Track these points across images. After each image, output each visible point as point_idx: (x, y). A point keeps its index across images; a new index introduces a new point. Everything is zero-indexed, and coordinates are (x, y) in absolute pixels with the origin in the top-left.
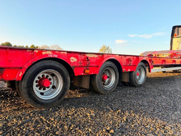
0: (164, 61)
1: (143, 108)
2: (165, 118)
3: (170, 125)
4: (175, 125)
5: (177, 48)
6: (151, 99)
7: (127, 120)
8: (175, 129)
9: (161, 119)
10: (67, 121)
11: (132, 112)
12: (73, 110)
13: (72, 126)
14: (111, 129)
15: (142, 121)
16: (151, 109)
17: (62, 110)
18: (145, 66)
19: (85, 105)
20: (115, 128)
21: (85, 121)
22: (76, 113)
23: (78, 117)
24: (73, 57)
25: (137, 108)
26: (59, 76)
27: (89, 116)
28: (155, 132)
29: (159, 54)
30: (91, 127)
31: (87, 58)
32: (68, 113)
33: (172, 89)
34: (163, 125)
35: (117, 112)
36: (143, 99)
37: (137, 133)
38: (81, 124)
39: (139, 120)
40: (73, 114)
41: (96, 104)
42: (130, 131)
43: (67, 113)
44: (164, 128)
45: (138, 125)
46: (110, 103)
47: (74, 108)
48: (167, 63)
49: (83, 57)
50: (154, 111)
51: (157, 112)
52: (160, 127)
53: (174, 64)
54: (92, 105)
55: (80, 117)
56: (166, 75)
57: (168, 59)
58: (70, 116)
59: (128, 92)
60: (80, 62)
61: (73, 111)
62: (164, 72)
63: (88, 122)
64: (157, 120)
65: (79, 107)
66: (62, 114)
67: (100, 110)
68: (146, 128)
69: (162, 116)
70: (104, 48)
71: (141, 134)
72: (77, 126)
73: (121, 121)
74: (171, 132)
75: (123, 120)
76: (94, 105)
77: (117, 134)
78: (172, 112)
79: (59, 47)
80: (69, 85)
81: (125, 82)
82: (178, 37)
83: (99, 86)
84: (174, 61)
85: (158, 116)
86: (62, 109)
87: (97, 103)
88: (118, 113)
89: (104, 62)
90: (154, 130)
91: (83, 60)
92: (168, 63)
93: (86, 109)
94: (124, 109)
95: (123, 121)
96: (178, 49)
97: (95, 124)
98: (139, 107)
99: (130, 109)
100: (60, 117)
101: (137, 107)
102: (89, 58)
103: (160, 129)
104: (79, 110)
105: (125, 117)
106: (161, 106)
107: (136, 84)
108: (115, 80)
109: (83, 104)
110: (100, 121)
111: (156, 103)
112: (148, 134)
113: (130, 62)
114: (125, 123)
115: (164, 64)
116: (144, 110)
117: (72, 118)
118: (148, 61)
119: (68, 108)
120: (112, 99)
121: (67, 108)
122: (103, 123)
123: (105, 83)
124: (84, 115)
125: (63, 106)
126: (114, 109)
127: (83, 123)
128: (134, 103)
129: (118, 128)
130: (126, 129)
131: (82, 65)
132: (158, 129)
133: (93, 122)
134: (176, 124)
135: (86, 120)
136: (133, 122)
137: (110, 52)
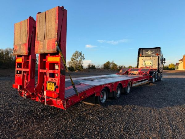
82: (142, 57)
91: (112, 86)
137: (82, 58)
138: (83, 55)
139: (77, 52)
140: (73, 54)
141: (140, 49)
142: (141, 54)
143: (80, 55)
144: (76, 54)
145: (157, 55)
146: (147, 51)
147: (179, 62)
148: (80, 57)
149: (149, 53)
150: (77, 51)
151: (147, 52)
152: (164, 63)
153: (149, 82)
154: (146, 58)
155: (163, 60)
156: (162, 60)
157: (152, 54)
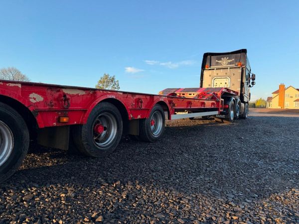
0: (189, 103)
1: (154, 174)
2: (184, 187)
3: (188, 197)
4: (195, 196)
5: (209, 85)
6: (169, 160)
7: (127, 196)
8: (193, 202)
9: (177, 189)
10: (17, 211)
11: (137, 182)
12: (33, 191)
13: (27, 220)
14: (98, 215)
15: (150, 195)
16: (166, 176)
17: (10, 192)
18: (162, 110)
19: (58, 180)
20: (106, 213)
21: (53, 208)
22: (39, 195)
23: (41, 203)
24: (36, 93)
25: (145, 176)
26: (4, 128)
27: (62, 199)
28: (167, 210)
29: (185, 93)
30: (64, 216)
31: (65, 95)
32: (23, 196)
33: (198, 144)
34: (178, 199)
35: (114, 185)
36: (156, 161)
37: (140, 215)
38: (46, 214)
39: (145, 194)
40: (33, 198)
41: (80, 175)
42: (129, 215)
43: (20, 197)
44: (180, 202)
45: (143, 203)
46: (105, 172)
47: (37, 186)
48: (193, 106)
49: (56, 95)
50: (169, 179)
51: (174, 179)
52: (175, 201)
53: (203, 107)
54: (73, 178)
55: (47, 201)
56: (194, 124)
57: (195, 100)
58: (25, 203)
59: (137, 151)
60: (51, 103)
61: (32, 193)
62: (191, 119)
63: (59, 209)
64: (171, 191)
65: (46, 184)
66: (10, 200)
67: (85, 185)
68: (154, 205)
69: (179, 185)
70: (106, 79)
71: (145, 216)
72: (37, 219)
73: (118, 199)
74: (188, 207)
75: (122, 197)
76: (76, 178)
77: (108, 222)
78: (193, 177)
79: (19, 73)
80: (27, 146)
81: (134, 135)
82: (210, 70)
83: (87, 144)
84: (203, 104)
85: (174, 185)
86: (12, 191)
87: (82, 174)
88: (115, 188)
89: (97, 103)
90: (165, 207)
91: (57, 99)
92: (195, 106)
93: (59, 186)
94: (125, 180)
95: (120, 200)
96: (210, 87)
97: (72, 210)
98: (150, 173)
99: (135, 179)
100: (5, 206)
101: (146, 174)
102: (67, 97)
103: (174, 204)
104: (47, 189)
105: (126, 192)
106: (180, 170)
107: (150, 137)
108: (117, 133)
109: (54, 178)
110: (81, 204)
111: (174, 166)
112: (155, 214)
113: (140, 103)
114: (124, 202)
115: (189, 107)
116: (155, 178)
117: (30, 205)
118: (167, 102)
119: (25, 187)
120: (110, 165)
121: (22, 188)
122: (87, 207)
123: (100, 139)
124: (54, 197)
125: (15, 185)
126: (109, 182)
127: (49, 211)
128: (143, 167)
129: (111, 212)
130: (124, 212)
131: (54, 108)
132: (171, 205)
133: (69, 207)
134: (197, 194)
135: (57, 205)
136: (137, 199)
137: (116, 86)
138: (118, 81)
139: (107, 77)
140: (100, 79)
141: (206, 55)
142: (208, 64)
143: (112, 81)
144: (105, 80)
145: (239, 66)
146: (220, 60)
147: (273, 96)
148: (111, 86)
149: (225, 62)
150: (106, 74)
151: (220, 62)
152: (253, 83)
153: (222, 119)
154: (218, 71)
155: (251, 77)
156: (248, 79)
157: (230, 63)
